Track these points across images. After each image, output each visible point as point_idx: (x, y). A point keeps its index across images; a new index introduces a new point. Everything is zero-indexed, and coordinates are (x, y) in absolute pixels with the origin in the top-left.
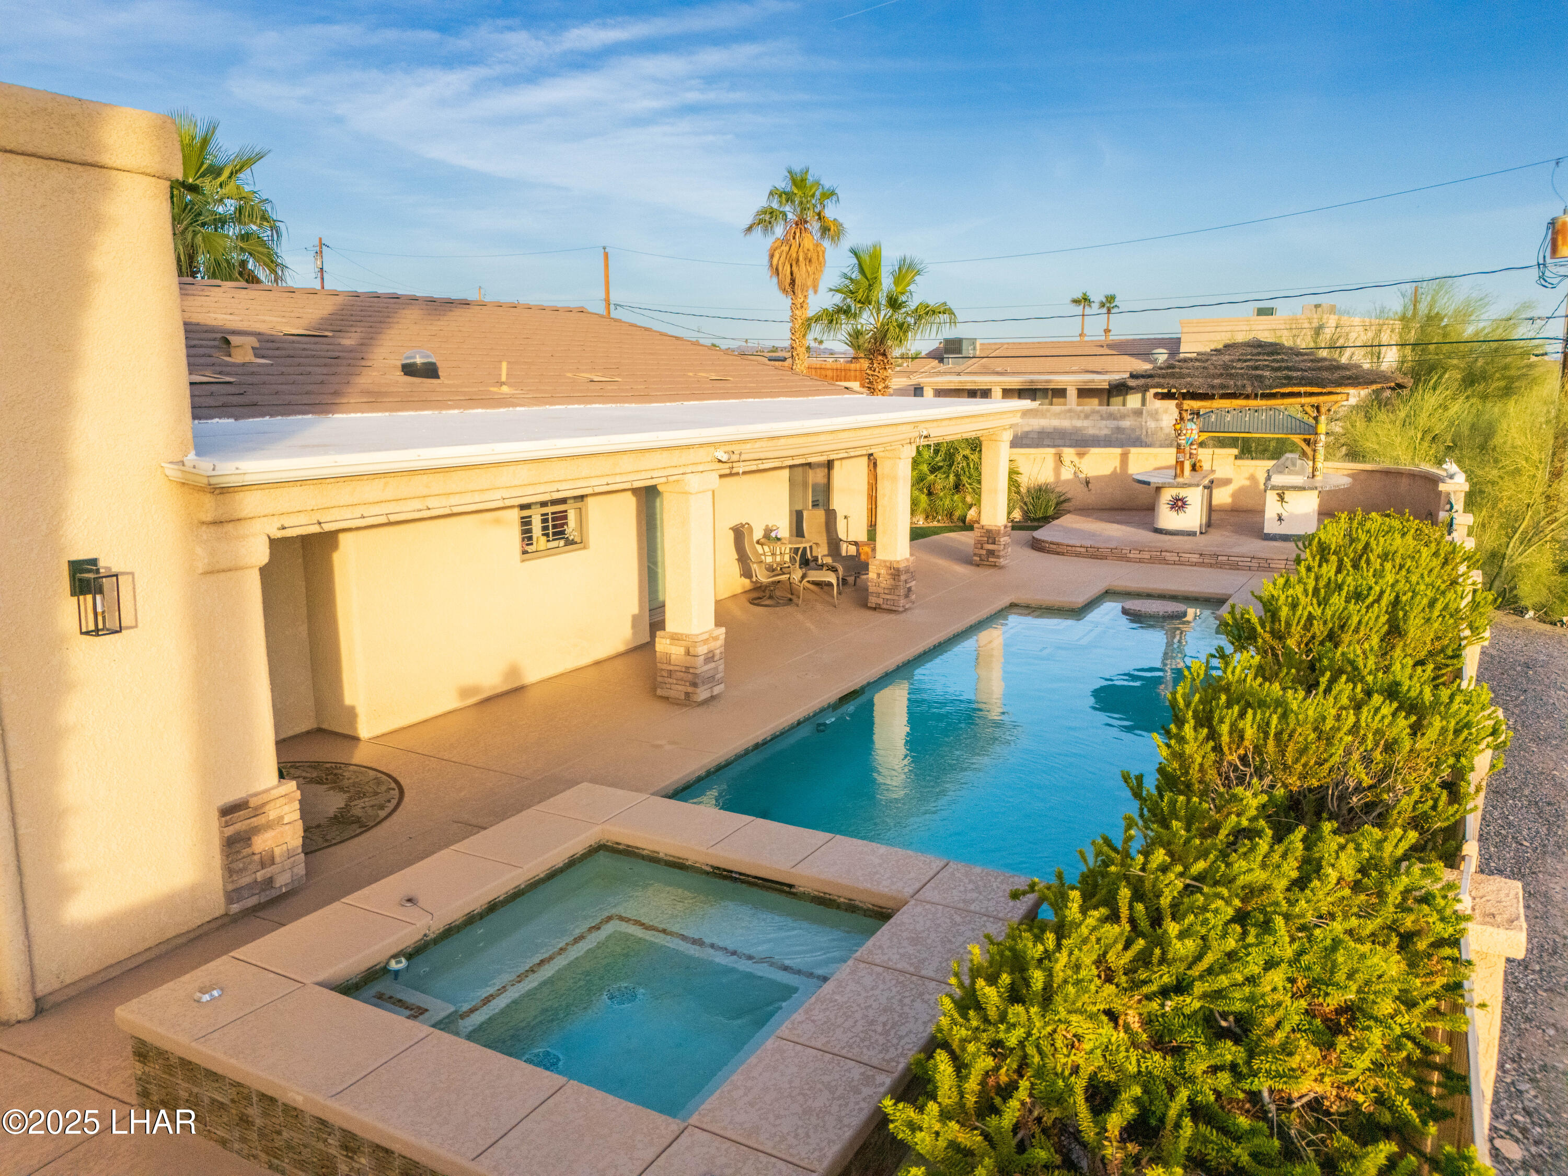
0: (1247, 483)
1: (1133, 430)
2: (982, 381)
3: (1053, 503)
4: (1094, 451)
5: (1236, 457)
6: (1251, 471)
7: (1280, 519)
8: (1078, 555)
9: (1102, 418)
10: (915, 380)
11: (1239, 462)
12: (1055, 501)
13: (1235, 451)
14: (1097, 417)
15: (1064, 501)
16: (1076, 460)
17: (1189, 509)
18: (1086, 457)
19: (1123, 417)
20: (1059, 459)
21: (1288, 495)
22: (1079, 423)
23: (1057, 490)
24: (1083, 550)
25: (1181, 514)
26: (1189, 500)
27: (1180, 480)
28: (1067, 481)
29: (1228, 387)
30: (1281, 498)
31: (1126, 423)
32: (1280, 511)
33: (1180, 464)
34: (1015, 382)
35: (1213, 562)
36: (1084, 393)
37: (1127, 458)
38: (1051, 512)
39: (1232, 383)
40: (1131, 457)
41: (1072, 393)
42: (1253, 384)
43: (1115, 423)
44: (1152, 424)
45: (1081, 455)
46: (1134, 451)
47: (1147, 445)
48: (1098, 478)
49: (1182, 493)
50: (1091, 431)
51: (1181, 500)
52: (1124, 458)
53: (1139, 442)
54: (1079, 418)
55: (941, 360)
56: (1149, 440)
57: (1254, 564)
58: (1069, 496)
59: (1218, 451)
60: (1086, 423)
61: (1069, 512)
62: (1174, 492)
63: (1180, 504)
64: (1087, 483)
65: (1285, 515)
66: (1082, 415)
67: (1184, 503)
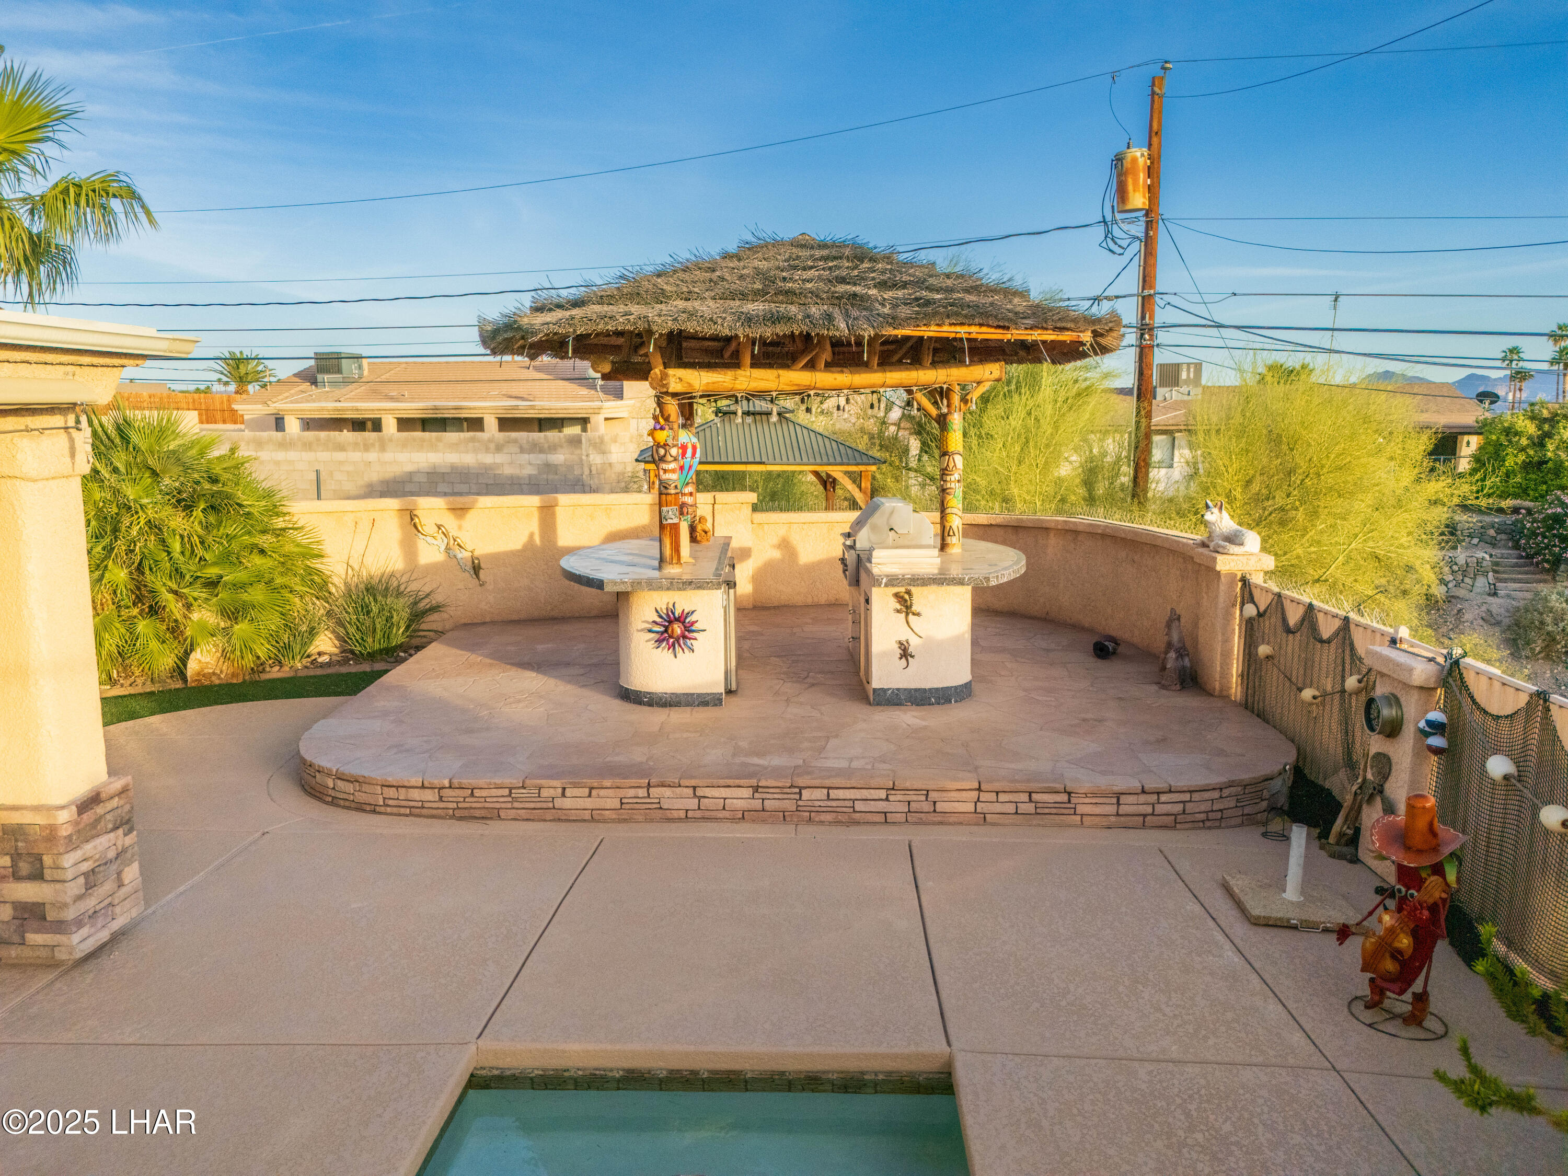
0: (777, 554)
1: (570, 468)
2: (366, 407)
3: (401, 617)
4: (485, 501)
5: (755, 508)
6: (782, 531)
7: (905, 653)
8: (416, 812)
9: (522, 450)
10: (277, 406)
11: (760, 517)
12: (405, 615)
13: (752, 497)
14: (514, 449)
15: (425, 612)
16: (450, 522)
17: (701, 642)
18: (471, 515)
19: (553, 448)
20: (411, 518)
21: (921, 598)
22: (488, 459)
23: (413, 587)
24: (429, 795)
25: (684, 657)
26: (701, 619)
27: (672, 570)
28: (433, 569)
29: (789, 319)
30: (905, 605)
31: (559, 458)
32: (904, 634)
33: (666, 529)
34: (413, 408)
35: (789, 805)
36: (507, 423)
37: (553, 515)
38: (399, 636)
39: (793, 309)
40: (561, 513)
41: (491, 423)
42: (847, 315)
43: (543, 456)
44: (596, 459)
45: (460, 511)
46: (564, 500)
47: (592, 490)
48: (498, 558)
49: (683, 601)
50: (508, 471)
51: (681, 619)
52: (547, 514)
53: (579, 485)
54: (487, 450)
55: (314, 382)
56: (594, 483)
57: (896, 805)
58: (438, 598)
59: (722, 497)
60: (499, 458)
61: (439, 634)
62: (661, 600)
63: (677, 629)
64: (476, 569)
65: (914, 642)
66: (492, 446)
67: (689, 628)
